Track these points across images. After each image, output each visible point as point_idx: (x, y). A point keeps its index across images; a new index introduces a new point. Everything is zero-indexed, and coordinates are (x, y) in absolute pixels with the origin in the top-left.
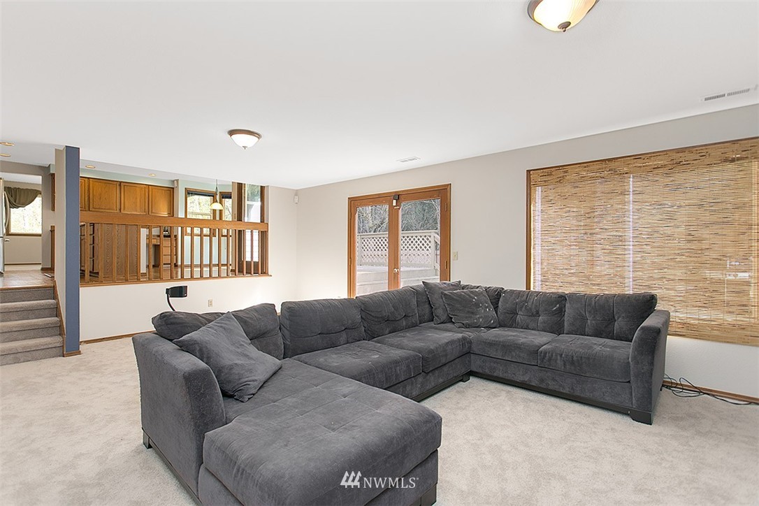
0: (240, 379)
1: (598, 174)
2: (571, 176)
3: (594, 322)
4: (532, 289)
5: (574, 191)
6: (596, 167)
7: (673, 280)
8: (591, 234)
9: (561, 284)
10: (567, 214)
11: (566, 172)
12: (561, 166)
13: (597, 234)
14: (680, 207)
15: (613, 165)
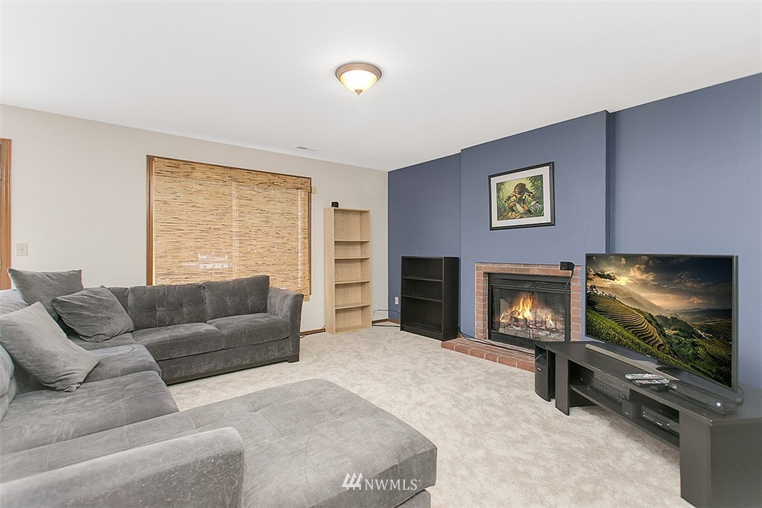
0: (65, 366)
1: (221, 178)
2: (198, 174)
3: (233, 303)
4: (154, 284)
5: (199, 188)
6: (220, 171)
7: (269, 265)
8: (214, 229)
9: (187, 276)
10: (193, 208)
11: (193, 168)
12: (189, 162)
13: (219, 229)
14: (272, 213)
15: (232, 172)
